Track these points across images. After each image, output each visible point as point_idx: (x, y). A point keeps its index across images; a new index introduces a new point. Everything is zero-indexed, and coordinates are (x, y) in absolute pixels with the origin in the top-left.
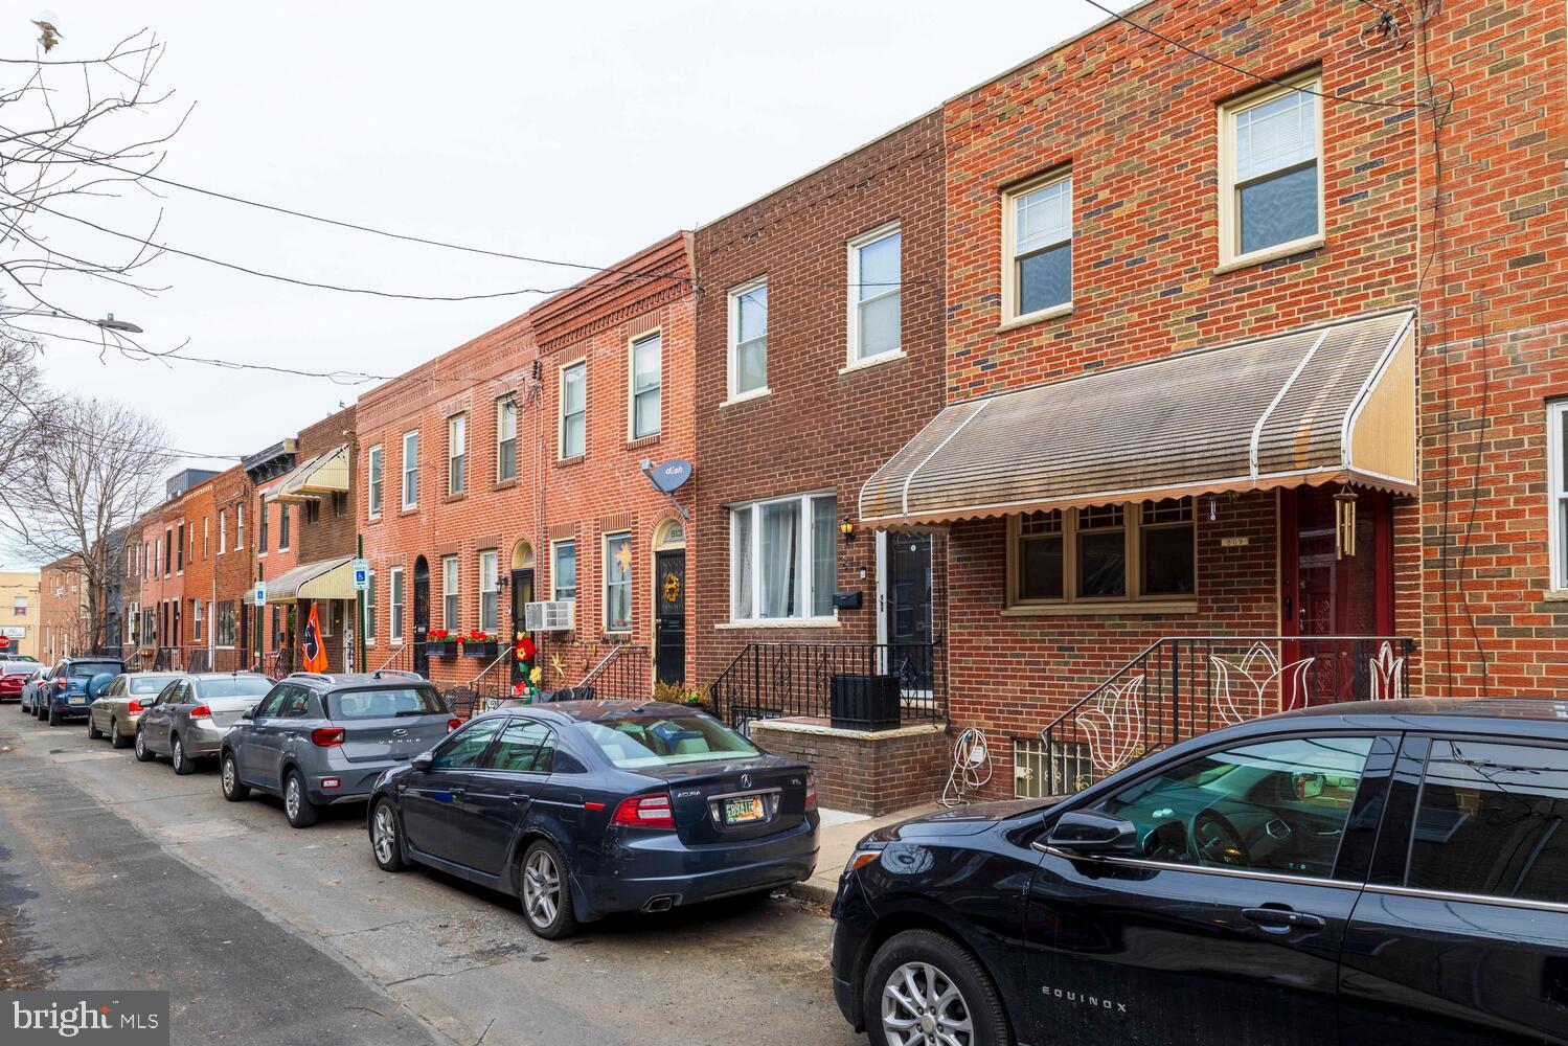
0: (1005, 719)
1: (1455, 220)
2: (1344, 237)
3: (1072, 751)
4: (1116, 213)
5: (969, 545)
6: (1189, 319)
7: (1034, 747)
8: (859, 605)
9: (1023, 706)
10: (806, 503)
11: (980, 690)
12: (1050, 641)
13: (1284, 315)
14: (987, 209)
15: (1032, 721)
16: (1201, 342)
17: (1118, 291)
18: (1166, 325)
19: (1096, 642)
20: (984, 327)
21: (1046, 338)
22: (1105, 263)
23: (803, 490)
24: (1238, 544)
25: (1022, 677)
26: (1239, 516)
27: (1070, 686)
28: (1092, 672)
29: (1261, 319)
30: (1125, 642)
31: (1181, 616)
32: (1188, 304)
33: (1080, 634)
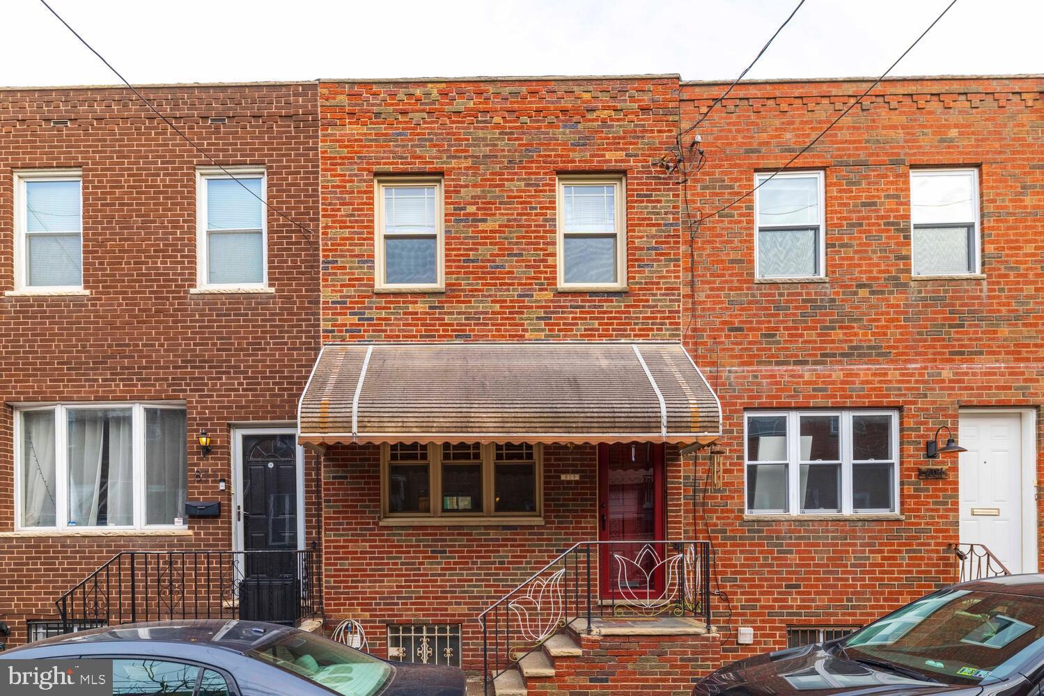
0: (381, 610)
1: (701, 296)
2: (640, 289)
3: (442, 630)
4: (482, 226)
5: (346, 466)
6: (538, 318)
7: (407, 630)
8: (217, 516)
9: (398, 598)
10: (138, 414)
11: (356, 587)
12: (425, 546)
13: (603, 330)
14: (363, 186)
15: (407, 610)
16: (547, 336)
17: (483, 285)
18: (522, 319)
19: (465, 546)
20: (361, 285)
21: (421, 307)
22: (473, 261)
23: (139, 398)
24: (572, 479)
25: (398, 576)
26: (574, 459)
27: (442, 581)
28: (461, 569)
29: (589, 330)
30: (489, 546)
31: (532, 527)
32: (538, 307)
33: (450, 540)
